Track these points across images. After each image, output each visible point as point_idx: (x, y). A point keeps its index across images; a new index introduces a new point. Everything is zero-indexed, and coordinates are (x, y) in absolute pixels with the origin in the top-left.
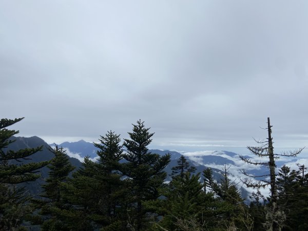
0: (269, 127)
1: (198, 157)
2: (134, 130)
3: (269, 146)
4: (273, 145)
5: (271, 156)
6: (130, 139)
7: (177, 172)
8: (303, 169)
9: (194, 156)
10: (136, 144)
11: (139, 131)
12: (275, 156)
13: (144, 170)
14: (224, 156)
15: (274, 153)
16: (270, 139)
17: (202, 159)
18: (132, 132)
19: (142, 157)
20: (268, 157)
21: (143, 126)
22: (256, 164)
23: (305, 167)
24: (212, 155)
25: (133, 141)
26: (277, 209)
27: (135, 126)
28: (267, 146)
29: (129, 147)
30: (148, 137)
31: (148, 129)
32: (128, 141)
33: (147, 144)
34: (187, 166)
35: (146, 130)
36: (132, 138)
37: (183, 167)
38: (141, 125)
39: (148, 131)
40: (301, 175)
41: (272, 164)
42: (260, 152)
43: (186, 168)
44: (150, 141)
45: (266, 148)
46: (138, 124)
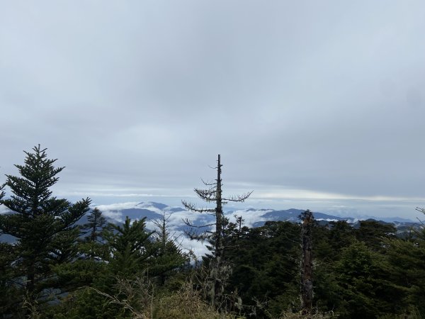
0: (219, 166)
1: (115, 211)
2: (28, 162)
3: (218, 189)
4: (222, 188)
5: (219, 200)
6: (20, 176)
7: (85, 233)
8: (240, 221)
9: (111, 211)
10: (30, 184)
11: (37, 163)
12: (223, 201)
13: (44, 223)
14: (152, 209)
15: (222, 197)
16: (219, 181)
17: (121, 214)
18: (24, 165)
19: (42, 205)
20: (216, 201)
21: (43, 156)
22: (202, 211)
23: (243, 218)
24: (136, 208)
25: (25, 178)
26: (221, 265)
27: (30, 155)
28: (215, 189)
29: (15, 189)
30: (52, 173)
31: (52, 162)
32: (14, 179)
33: (50, 185)
34: (103, 223)
35: (50, 162)
36: (23, 175)
37: (96, 224)
38: (40, 155)
39: (53, 164)
40: (238, 228)
41: (219, 210)
42: (208, 196)
43: (100, 226)
44: (55, 180)
45: (214, 192)
46: (35, 153)
